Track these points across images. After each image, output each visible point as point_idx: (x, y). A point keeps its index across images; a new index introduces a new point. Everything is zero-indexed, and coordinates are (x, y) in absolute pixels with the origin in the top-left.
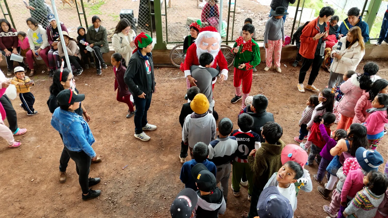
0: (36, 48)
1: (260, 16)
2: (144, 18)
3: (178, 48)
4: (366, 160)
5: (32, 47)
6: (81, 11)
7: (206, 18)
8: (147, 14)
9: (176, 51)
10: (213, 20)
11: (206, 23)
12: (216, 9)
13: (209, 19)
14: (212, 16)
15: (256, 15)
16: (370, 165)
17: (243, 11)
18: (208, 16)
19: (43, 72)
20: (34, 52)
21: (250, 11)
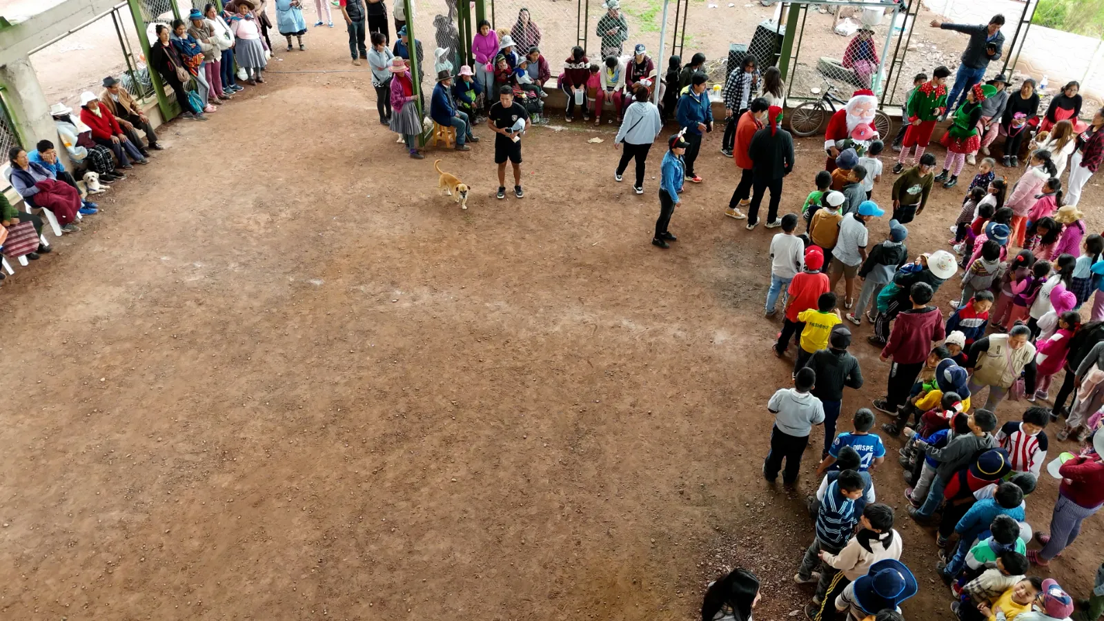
0: (610, 88)
1: (953, 61)
2: (763, 58)
3: (804, 107)
4: (993, 232)
5: (604, 87)
6: (678, 42)
7: (852, 61)
8: (769, 54)
9: (802, 112)
10: (863, 66)
11: (852, 70)
12: (871, 44)
13: (857, 64)
14: (861, 59)
15: (944, 56)
16: (996, 236)
17: (921, 45)
18: (856, 59)
19: (610, 122)
20: (607, 92)
21: (934, 47)
